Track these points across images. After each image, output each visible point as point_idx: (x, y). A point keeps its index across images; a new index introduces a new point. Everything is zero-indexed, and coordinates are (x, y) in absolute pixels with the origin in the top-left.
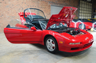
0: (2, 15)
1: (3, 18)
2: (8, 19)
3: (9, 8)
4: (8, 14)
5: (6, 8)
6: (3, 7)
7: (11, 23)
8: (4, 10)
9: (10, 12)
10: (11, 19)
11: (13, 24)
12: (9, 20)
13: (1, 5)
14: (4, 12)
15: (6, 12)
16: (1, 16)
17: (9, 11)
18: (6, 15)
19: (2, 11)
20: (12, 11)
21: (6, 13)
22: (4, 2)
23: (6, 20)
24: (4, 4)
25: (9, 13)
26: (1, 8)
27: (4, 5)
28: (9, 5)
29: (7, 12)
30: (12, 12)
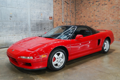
0: (106, 19)
1: (106, 22)
2: (112, 23)
3: (115, 9)
4: (112, 17)
5: (111, 10)
6: (108, 9)
7: (115, 30)
8: (108, 13)
9: (116, 14)
10: (116, 23)
11: (118, 31)
12: (112, 26)
13: (106, 7)
14: (108, 15)
15: (110, 14)
16: (104, 21)
17: (114, 13)
18: (110, 19)
19: (106, 15)
20: (118, 12)
21: (110, 16)
22: (110, 2)
23: (110, 25)
24: (110, 5)
25: (114, 16)
26: (106, 10)
27: (110, 7)
28: (116, 5)
29: (112, 14)
30: (118, 14)
